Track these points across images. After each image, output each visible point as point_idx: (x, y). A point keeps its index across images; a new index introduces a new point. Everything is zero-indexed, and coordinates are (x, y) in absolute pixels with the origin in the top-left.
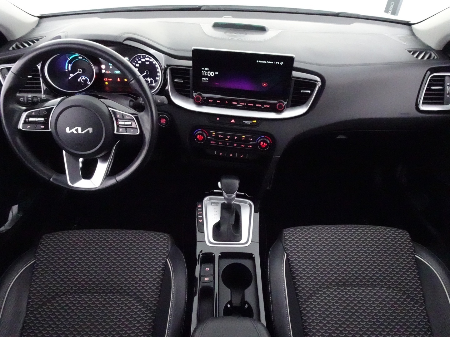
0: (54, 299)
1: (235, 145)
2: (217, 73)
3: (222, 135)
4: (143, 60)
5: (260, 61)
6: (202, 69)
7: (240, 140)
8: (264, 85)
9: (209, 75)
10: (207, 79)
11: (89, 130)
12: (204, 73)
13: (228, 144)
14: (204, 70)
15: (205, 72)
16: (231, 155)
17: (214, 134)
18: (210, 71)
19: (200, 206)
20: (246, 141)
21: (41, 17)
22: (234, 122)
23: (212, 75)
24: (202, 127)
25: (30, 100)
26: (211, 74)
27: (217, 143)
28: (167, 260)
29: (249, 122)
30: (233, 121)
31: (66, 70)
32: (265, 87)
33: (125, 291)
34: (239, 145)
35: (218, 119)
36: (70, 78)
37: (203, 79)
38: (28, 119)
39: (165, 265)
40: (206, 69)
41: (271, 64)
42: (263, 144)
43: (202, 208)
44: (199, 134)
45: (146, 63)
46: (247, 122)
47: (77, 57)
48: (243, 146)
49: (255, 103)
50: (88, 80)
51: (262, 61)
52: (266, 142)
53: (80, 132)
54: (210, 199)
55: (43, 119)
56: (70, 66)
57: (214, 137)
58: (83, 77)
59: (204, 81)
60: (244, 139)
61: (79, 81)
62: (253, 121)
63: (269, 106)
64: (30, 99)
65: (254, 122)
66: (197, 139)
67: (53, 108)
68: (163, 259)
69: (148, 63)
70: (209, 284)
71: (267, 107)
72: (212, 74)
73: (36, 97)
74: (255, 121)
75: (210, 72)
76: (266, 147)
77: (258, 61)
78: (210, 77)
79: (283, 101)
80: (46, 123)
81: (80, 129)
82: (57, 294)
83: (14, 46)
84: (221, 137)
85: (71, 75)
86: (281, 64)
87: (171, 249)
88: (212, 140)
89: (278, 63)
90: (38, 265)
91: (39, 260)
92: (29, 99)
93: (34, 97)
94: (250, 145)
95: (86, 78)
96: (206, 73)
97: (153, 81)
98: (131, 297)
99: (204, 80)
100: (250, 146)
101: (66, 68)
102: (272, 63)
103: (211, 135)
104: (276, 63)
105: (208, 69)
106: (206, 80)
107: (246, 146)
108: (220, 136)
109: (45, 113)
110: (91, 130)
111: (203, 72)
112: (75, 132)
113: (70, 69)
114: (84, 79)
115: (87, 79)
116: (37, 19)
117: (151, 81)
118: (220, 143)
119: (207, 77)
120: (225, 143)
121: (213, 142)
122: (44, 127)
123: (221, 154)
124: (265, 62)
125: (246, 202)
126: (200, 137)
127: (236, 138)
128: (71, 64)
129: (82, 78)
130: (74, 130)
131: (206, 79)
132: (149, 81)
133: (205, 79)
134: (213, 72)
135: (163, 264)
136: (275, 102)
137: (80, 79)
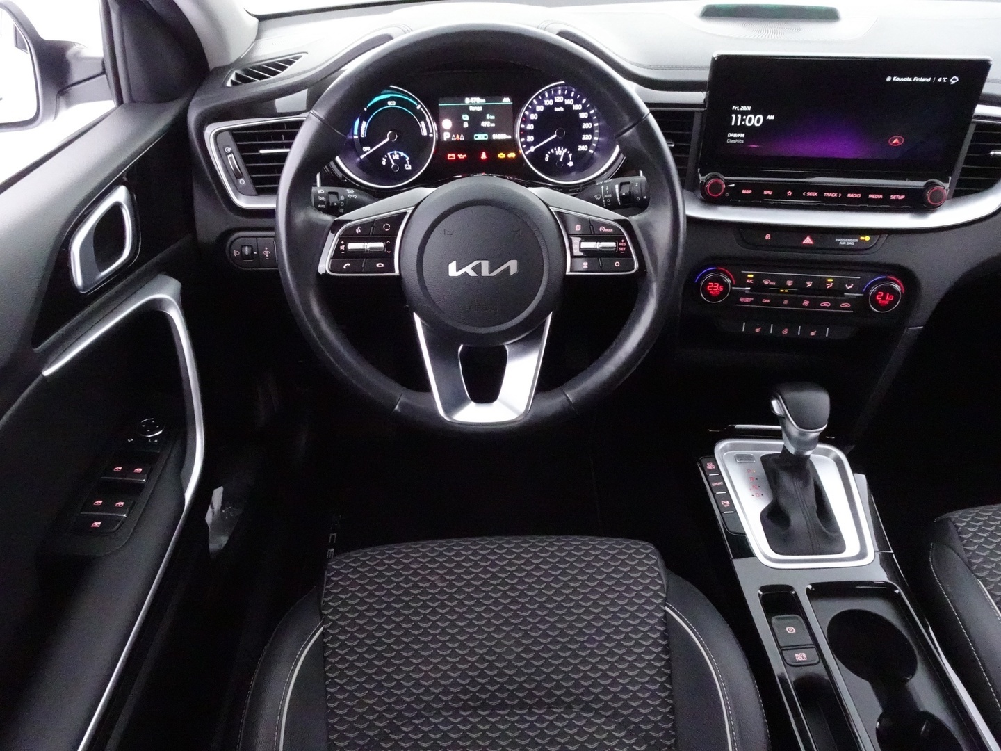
0: (397, 730)
1: (806, 303)
2: (771, 117)
3: (772, 278)
4: (549, 102)
5: (894, 79)
6: (734, 108)
7: (820, 289)
8: (895, 141)
9: (748, 124)
10: (743, 135)
11: (508, 268)
12: (735, 120)
13: (786, 302)
14: (736, 112)
15: (739, 116)
16: (785, 332)
17: (750, 278)
18: (754, 112)
19: (710, 466)
20: (838, 291)
21: (262, 18)
22: (811, 243)
23: (756, 125)
24: (719, 262)
25: (322, 202)
26: (755, 121)
27: (757, 300)
28: (667, 609)
29: (850, 242)
30: (808, 241)
31: (356, 137)
32: (896, 148)
33: (578, 701)
34: (814, 303)
35: (768, 237)
36: (362, 157)
37: (730, 135)
38: (346, 244)
39: (665, 624)
40: (744, 108)
41: (925, 82)
42: (884, 298)
43: (717, 470)
44: (714, 280)
45: (557, 109)
46: (846, 240)
47: (384, 102)
48: (825, 304)
49: (865, 190)
50: (408, 159)
51: (900, 77)
52: (892, 291)
53: (485, 272)
54: (734, 447)
55: (381, 245)
56: (365, 124)
57: (749, 285)
58: (395, 152)
59: (732, 141)
60: (830, 286)
61: (384, 162)
62: (862, 238)
63: (903, 197)
64: (323, 199)
65: (864, 240)
66: (707, 294)
67: (405, 213)
68: (658, 609)
69: (561, 109)
70: (810, 670)
71: (897, 200)
72: (758, 122)
73: (336, 194)
74: (867, 238)
75: (752, 116)
76: (892, 303)
77: (889, 79)
78: (750, 131)
79: (939, 182)
80: (386, 255)
81: (485, 265)
82: (400, 716)
83: (233, 77)
84: (769, 286)
85: (365, 149)
86: (953, 82)
87: (668, 581)
88: (744, 294)
89: (945, 79)
90: (334, 640)
91: (334, 625)
92: (320, 198)
93: (330, 193)
94: (845, 301)
95: (402, 154)
96: (743, 120)
97: (570, 155)
98: (598, 714)
99: (732, 138)
100: (846, 305)
101: (356, 132)
102: (928, 80)
103: (741, 281)
104: (940, 80)
105: (749, 108)
106: (739, 138)
107: (835, 305)
108: (766, 282)
109: (387, 227)
110: (513, 265)
111: (734, 116)
112: (472, 274)
113: (363, 135)
114: (396, 157)
115: (404, 158)
116: (256, 20)
117: (566, 155)
118: (765, 301)
119: (742, 128)
120: (777, 300)
121: (748, 300)
122: (383, 265)
123: (757, 330)
124: (909, 80)
125: (827, 453)
126: (714, 288)
127: (809, 284)
128: (367, 121)
129: (391, 155)
130: (468, 269)
131: (739, 135)
132: (559, 156)
133: (735, 135)
134: (761, 117)
135: (661, 623)
136: (920, 184)
137: (388, 159)
